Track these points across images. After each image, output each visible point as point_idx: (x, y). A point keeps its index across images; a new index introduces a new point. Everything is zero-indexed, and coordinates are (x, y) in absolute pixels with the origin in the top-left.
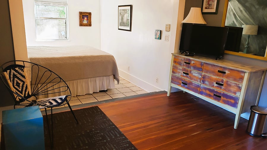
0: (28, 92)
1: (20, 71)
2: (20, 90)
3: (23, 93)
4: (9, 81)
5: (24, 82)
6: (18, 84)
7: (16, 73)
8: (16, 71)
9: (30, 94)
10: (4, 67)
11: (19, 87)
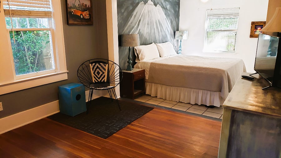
0: (104, 80)
1: (103, 66)
2: (99, 76)
3: (100, 79)
4: (91, 70)
5: (103, 73)
6: (98, 73)
7: (99, 66)
8: (100, 65)
9: (105, 81)
10: (91, 61)
11: (98, 75)
